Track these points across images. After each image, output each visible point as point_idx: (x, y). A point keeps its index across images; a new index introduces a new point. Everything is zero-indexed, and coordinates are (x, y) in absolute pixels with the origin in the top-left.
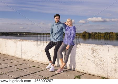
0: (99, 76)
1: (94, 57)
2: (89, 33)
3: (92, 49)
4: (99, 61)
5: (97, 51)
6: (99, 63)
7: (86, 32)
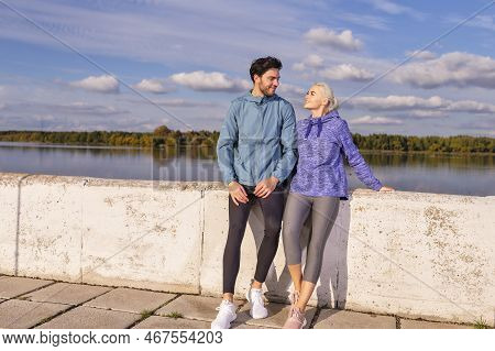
0: (461, 319)
1: (440, 244)
2: (178, 132)
3: (429, 212)
4: (460, 263)
5: (452, 219)
6: (461, 267)
7: (166, 131)
